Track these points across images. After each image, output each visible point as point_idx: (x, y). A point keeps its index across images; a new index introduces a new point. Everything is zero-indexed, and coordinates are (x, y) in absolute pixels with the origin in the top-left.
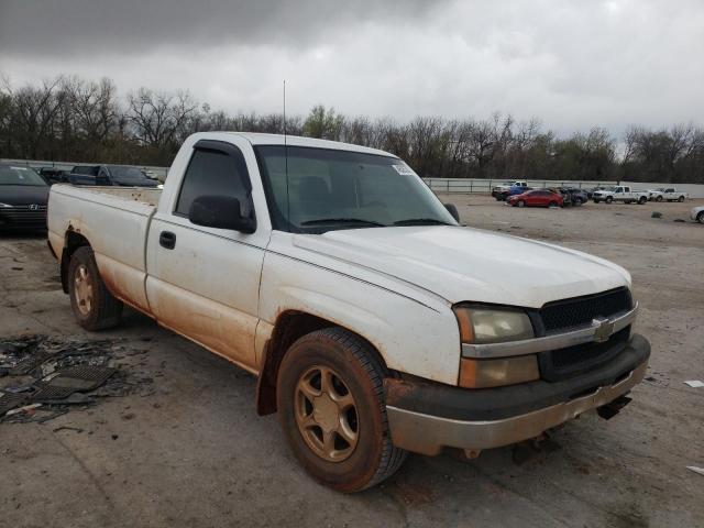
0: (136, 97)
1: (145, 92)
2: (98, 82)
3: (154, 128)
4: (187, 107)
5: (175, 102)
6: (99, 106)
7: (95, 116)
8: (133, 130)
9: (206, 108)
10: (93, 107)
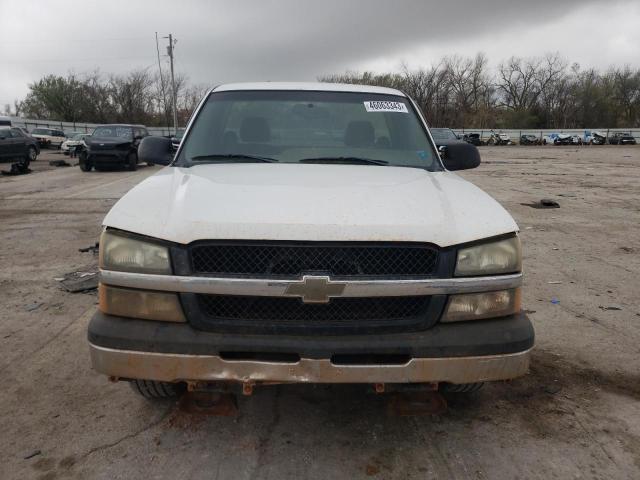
0: (506, 66)
1: (515, 61)
2: (473, 57)
3: (519, 93)
4: (555, 69)
5: (544, 65)
6: (472, 79)
7: (469, 88)
8: (499, 98)
9: (576, 67)
10: (467, 80)
